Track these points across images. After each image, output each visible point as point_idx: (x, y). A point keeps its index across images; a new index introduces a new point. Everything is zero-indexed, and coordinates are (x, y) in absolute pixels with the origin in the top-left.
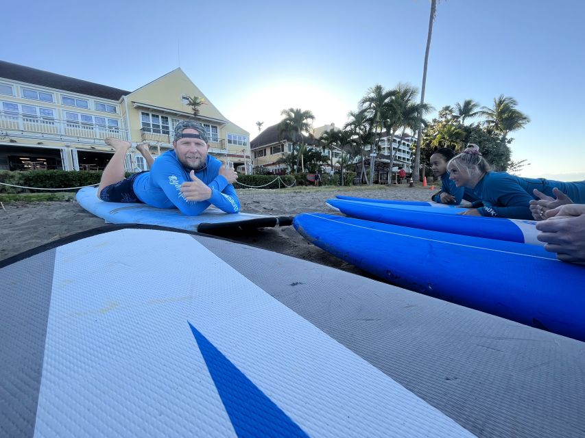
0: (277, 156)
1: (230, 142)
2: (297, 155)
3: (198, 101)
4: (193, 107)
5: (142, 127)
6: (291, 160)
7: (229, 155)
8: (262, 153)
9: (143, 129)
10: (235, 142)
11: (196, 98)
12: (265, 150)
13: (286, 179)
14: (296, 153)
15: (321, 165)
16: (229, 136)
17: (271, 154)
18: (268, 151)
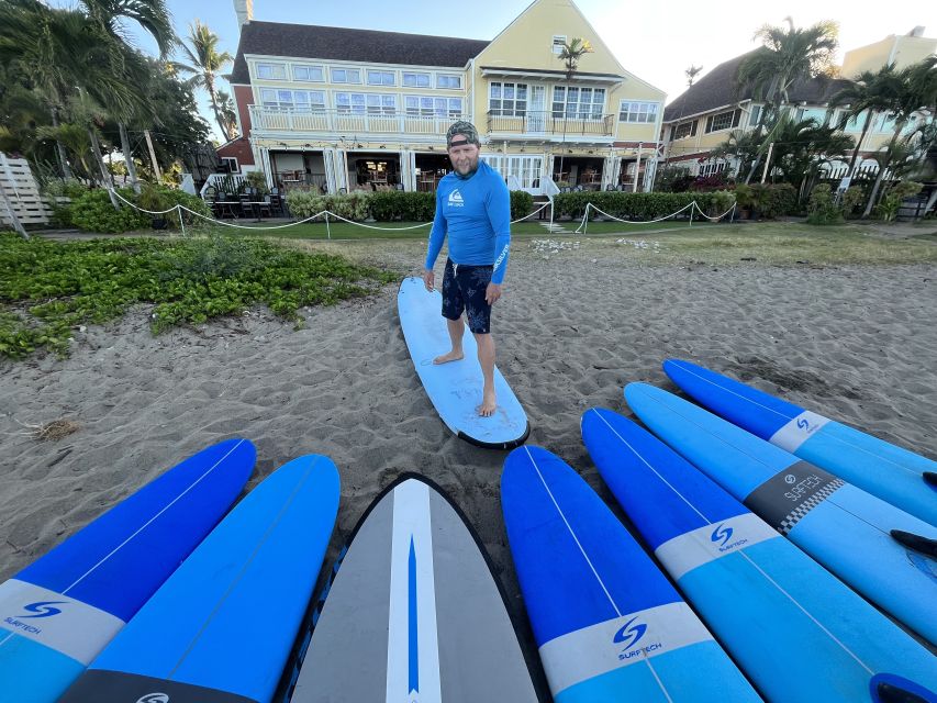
0: (720, 137)
1: (623, 117)
2: (765, 137)
3: (577, 49)
4: (568, 60)
5: (489, 110)
6: (749, 147)
7: (617, 145)
8: (687, 128)
9: (491, 113)
10: (633, 118)
11: (575, 42)
12: (696, 123)
13: (715, 201)
14: (764, 131)
15: (822, 161)
16: (624, 107)
17: (708, 131)
18: (702, 126)
